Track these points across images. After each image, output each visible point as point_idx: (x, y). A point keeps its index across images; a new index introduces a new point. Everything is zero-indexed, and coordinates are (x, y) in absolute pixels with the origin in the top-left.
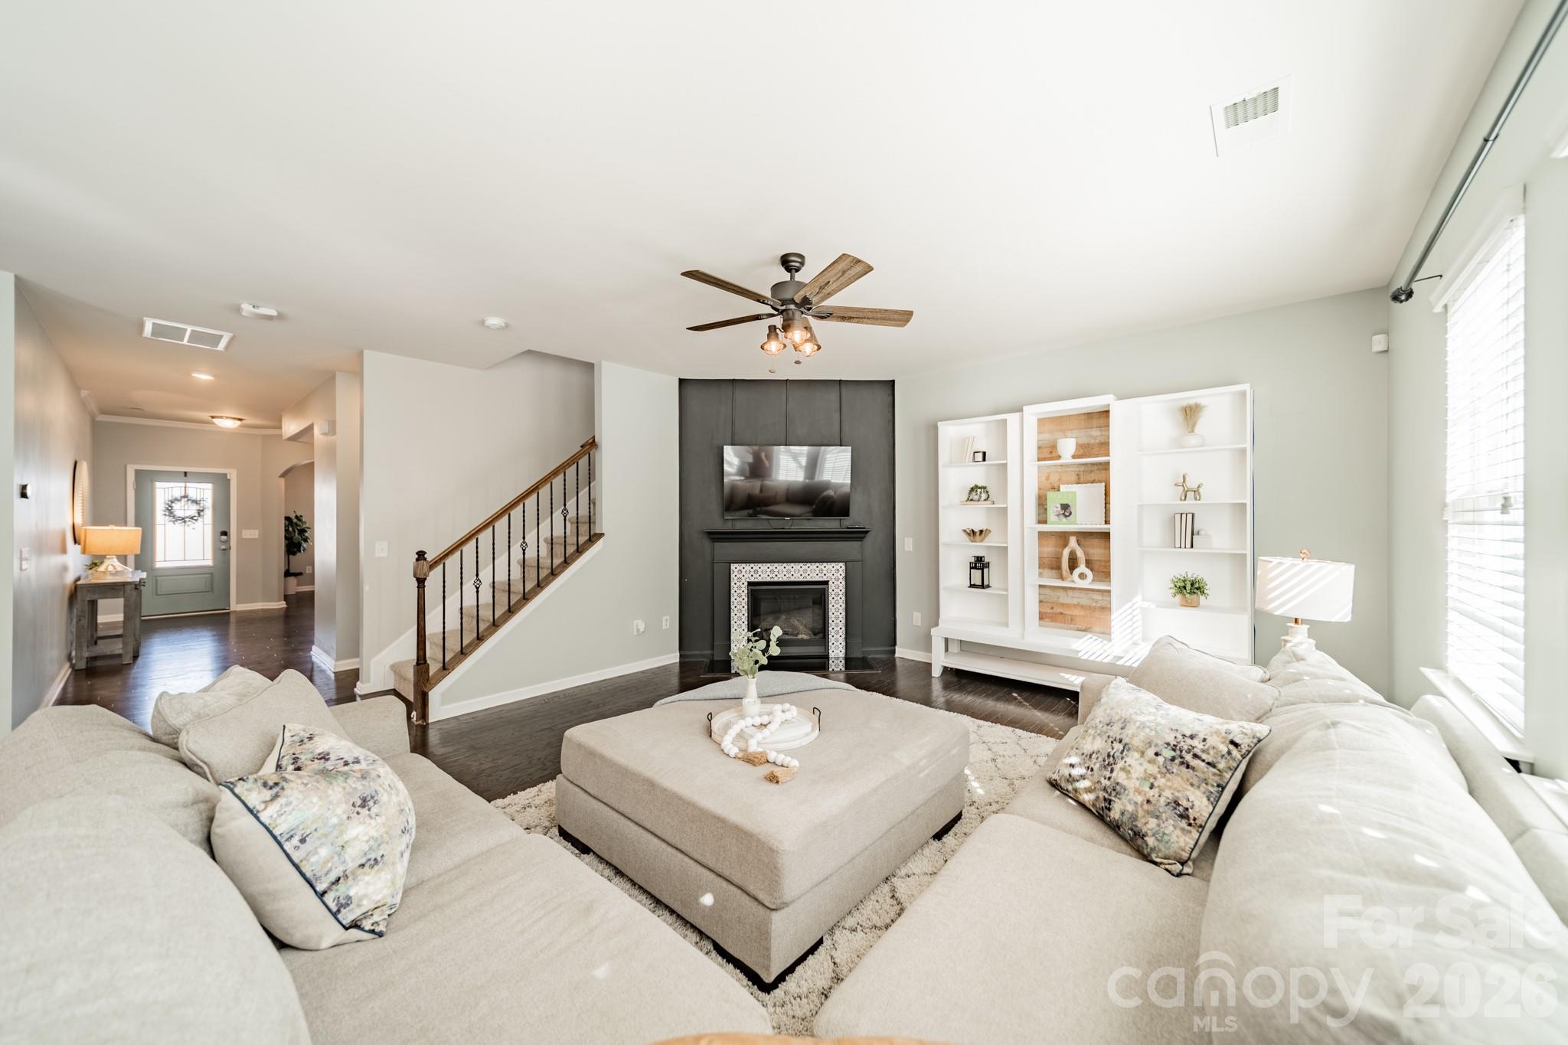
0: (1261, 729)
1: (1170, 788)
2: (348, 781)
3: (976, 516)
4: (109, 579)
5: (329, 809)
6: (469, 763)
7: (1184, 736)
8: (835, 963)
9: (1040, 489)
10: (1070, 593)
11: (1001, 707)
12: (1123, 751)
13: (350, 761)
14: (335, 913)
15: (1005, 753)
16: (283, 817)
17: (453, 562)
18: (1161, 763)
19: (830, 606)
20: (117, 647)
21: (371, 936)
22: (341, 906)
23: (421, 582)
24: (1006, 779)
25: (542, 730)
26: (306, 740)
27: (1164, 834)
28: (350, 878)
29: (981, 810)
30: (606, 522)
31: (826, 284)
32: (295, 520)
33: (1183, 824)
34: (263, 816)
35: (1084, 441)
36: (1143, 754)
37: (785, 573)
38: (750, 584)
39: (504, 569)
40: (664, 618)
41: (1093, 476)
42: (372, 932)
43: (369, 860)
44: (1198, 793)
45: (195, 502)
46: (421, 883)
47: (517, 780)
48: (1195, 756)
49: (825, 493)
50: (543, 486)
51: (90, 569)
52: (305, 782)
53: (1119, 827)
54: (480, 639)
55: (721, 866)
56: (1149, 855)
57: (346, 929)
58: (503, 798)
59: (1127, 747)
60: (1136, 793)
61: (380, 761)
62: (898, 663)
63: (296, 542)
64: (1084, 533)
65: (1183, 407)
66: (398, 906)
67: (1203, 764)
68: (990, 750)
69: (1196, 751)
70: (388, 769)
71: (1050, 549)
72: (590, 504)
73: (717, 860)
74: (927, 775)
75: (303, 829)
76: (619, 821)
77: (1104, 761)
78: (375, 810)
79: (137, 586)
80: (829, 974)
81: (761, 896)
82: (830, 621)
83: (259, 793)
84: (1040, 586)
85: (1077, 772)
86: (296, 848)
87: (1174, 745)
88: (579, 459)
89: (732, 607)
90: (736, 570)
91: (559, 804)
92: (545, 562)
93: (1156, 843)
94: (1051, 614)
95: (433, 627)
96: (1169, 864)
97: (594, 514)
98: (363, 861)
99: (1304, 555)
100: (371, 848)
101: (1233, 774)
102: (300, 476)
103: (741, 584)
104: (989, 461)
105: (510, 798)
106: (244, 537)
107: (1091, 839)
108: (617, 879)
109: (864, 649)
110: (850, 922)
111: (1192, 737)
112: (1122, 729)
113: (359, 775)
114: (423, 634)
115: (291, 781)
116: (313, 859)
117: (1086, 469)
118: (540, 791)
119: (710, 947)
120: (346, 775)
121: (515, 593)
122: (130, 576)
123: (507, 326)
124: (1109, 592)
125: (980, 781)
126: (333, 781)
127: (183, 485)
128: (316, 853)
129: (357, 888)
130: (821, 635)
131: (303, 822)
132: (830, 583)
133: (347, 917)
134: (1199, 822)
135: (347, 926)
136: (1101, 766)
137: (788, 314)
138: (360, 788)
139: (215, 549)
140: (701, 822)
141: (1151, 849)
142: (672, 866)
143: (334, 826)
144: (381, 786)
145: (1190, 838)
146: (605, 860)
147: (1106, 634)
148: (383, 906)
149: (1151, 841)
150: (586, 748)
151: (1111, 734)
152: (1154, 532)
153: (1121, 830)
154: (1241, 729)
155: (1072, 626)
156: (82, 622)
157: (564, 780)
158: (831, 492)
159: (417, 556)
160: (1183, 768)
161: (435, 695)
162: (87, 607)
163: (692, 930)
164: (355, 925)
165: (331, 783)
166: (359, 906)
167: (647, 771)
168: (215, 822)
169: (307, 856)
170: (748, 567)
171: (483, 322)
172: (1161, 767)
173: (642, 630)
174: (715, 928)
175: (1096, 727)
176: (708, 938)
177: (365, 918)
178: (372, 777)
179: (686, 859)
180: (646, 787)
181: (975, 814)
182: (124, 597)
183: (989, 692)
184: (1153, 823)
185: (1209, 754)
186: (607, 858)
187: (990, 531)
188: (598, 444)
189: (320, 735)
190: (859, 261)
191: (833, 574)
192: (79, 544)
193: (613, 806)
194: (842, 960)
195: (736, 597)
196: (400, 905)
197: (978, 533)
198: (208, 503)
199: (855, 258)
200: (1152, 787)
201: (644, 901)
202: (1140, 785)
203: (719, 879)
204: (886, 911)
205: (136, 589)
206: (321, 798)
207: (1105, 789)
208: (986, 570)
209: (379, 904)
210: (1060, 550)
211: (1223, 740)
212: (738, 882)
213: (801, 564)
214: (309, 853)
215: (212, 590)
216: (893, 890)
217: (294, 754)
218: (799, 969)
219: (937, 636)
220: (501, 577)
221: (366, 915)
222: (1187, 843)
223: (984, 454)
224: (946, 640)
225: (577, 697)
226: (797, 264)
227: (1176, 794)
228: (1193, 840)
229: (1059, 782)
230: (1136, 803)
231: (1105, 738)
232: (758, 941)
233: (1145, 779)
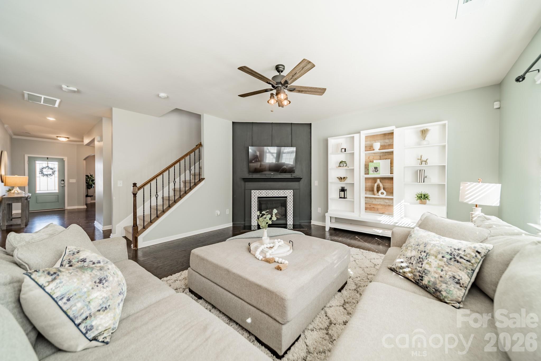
0: (490, 246)
1: (451, 271)
2: (93, 271)
3: (342, 172)
4: (16, 196)
5: (82, 284)
6: (153, 264)
7: (455, 249)
8: (307, 345)
9: (366, 162)
10: (377, 200)
11: (353, 242)
12: (426, 256)
13: (96, 262)
14: (85, 334)
15: (359, 258)
16: (58, 289)
17: (147, 187)
18: (445, 261)
19: (288, 206)
20: (19, 221)
21: (102, 344)
22: (87, 330)
23: (135, 195)
24: (361, 268)
25: (182, 251)
26: (76, 253)
27: (450, 290)
28: (93, 317)
29: (354, 280)
30: (205, 174)
31: (295, 74)
32: (90, 176)
33: (458, 286)
34: (48, 289)
35: (383, 144)
36: (436, 257)
37: (271, 194)
38: (258, 198)
39: (168, 191)
40: (227, 210)
41: (386, 157)
42: (103, 342)
43: (103, 308)
44: (463, 273)
45: (52, 169)
46: (129, 317)
47: (172, 270)
48: (461, 257)
49: (283, 167)
50: (182, 160)
51: (8, 192)
52: (70, 272)
53: (427, 288)
54: (158, 217)
55: (259, 305)
56: (444, 299)
57: (91, 341)
58: (167, 277)
59: (428, 254)
60: (435, 273)
61: (110, 262)
62: (312, 226)
63: (90, 184)
64: (382, 178)
65: (421, 130)
66: (116, 328)
67: (465, 261)
68: (352, 257)
69: (461, 255)
70: (113, 265)
71: (369, 184)
72: (199, 169)
73: (257, 303)
74: (338, 266)
75: (69, 294)
76: (214, 286)
77: (418, 260)
78: (106, 284)
79: (27, 198)
80: (305, 350)
81: (278, 319)
82: (288, 211)
83: (45, 277)
84: (366, 197)
85: (404, 265)
86: (65, 303)
87: (451, 253)
88: (195, 150)
89: (252, 206)
90: (253, 193)
91: (189, 279)
92: (183, 189)
93: (447, 295)
94: (369, 208)
95: (140, 213)
96: (454, 303)
97: (201, 172)
98: (99, 308)
99: (480, 181)
100: (103, 302)
101: (478, 265)
102: (90, 159)
103: (255, 197)
104: (347, 152)
105: (169, 277)
106: (70, 182)
107: (414, 293)
108: (213, 310)
109: (300, 221)
110: (311, 327)
111: (459, 250)
112: (425, 247)
113: (99, 268)
114: (136, 215)
115: (63, 272)
116: (74, 308)
117: (384, 154)
118: (181, 274)
119: (254, 339)
120: (92, 269)
121: (171, 200)
122: (24, 195)
123: (168, 97)
124: (392, 199)
125: (351, 269)
126: (85, 272)
127: (47, 162)
128: (75, 305)
129: (96, 321)
130: (284, 216)
131: (68, 291)
132: (288, 197)
133: (91, 335)
134: (465, 285)
135: (91, 339)
136: (417, 262)
137: (278, 89)
138: (98, 274)
139: (59, 186)
140: (250, 287)
141: (445, 297)
142: (237, 304)
143: (85, 292)
144: (109, 273)
145: (462, 292)
146: (208, 302)
147: (391, 214)
148: (109, 329)
149: (444, 294)
150: (200, 257)
151: (420, 249)
152: (409, 177)
153: (428, 288)
154: (481, 246)
155: (377, 212)
156: (5, 212)
157: (191, 270)
158: (285, 167)
159: (133, 185)
160: (456, 263)
161: (140, 238)
162: (6, 206)
163: (246, 331)
164: (95, 339)
165: (84, 272)
166: (97, 330)
167: (226, 266)
168: (22, 293)
169: (71, 307)
170: (258, 191)
171: (158, 95)
172: (446, 262)
173: (219, 214)
174: (256, 331)
175: (412, 247)
176: (253, 335)
177: (100, 335)
178: (105, 269)
179: (243, 302)
180: (225, 272)
181: (352, 282)
182: (21, 202)
183: (348, 236)
184: (444, 286)
185: (467, 256)
186: (209, 301)
187: (347, 178)
188: (202, 145)
189: (83, 251)
190: (310, 62)
191: (289, 194)
192: (3, 183)
193: (212, 280)
194: (310, 344)
195: (253, 202)
196: (118, 327)
197: (343, 179)
198: (57, 169)
199: (308, 61)
200: (442, 270)
201: (225, 319)
202: (436, 270)
203: (258, 311)
204: (324, 322)
205: (26, 199)
206: (78, 280)
207: (419, 272)
208: (345, 192)
209: (107, 328)
210: (373, 184)
211: (473, 251)
212: (267, 312)
213: (277, 190)
214: (72, 305)
215: (58, 202)
216: (326, 313)
217: (69, 259)
218: (292, 348)
219: (328, 216)
220: (166, 195)
221: (100, 334)
222: (460, 294)
223: (345, 149)
224: (331, 217)
225: (195, 239)
226: (282, 69)
227: (454, 273)
228: (463, 293)
229: (395, 269)
230: (435, 277)
231: (417, 250)
232: (276, 337)
233: (438, 267)
